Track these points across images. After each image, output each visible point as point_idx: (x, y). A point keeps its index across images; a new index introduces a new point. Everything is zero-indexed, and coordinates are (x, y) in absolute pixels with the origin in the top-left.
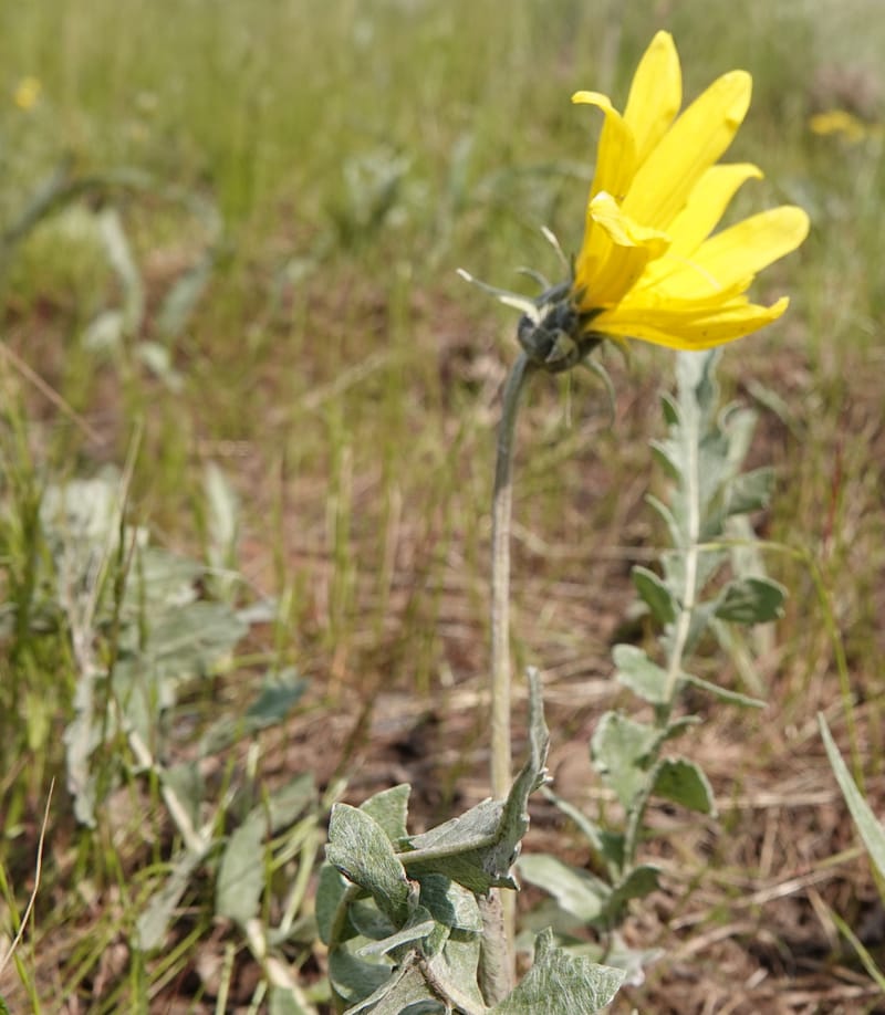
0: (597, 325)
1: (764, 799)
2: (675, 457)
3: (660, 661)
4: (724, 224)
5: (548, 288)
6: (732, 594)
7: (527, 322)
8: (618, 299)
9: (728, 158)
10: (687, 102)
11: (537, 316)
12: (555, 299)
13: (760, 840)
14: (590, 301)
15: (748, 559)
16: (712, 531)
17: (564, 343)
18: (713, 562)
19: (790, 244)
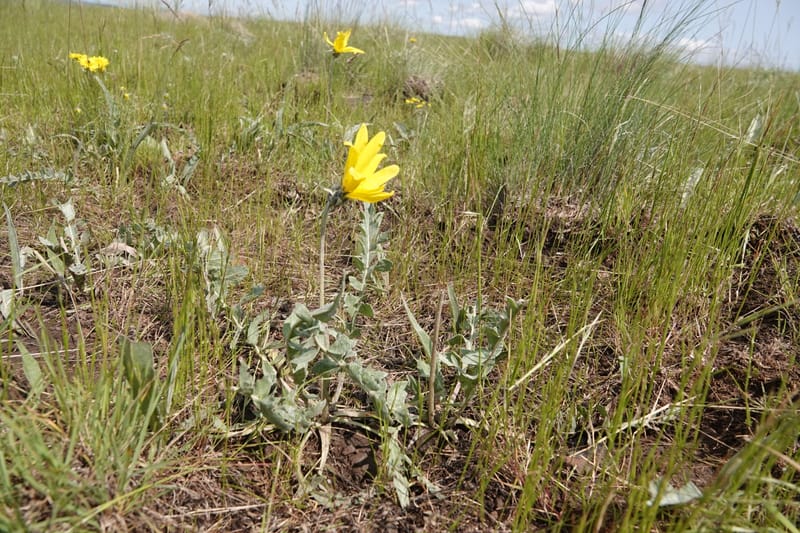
0: (347, 196)
1: (386, 325)
2: (364, 228)
3: (361, 281)
4: (378, 169)
5: (334, 186)
6: (379, 263)
7: (330, 195)
8: (353, 190)
9: (381, 152)
10: (370, 139)
11: (333, 194)
12: (337, 189)
13: (385, 336)
14: (346, 190)
15: (381, 255)
16: (373, 248)
17: (339, 200)
18: (373, 256)
19: (395, 174)
